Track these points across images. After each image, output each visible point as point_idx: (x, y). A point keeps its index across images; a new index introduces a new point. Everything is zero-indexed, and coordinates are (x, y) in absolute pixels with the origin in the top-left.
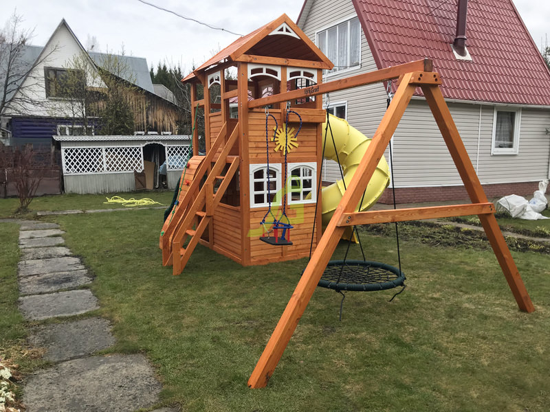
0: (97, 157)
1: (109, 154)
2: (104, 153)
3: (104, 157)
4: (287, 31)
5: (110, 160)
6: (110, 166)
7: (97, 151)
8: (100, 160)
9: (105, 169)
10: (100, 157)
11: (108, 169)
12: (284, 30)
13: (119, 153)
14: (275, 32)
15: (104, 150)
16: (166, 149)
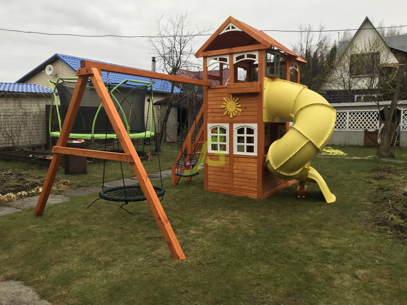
0: (343, 118)
1: (352, 116)
2: (348, 116)
3: (348, 118)
4: (233, 28)
5: (352, 120)
6: (352, 125)
7: (343, 114)
8: (345, 121)
9: (347, 128)
10: (345, 118)
11: (350, 127)
12: (231, 27)
13: (359, 116)
14: (225, 31)
15: (348, 113)
16: (402, 112)
